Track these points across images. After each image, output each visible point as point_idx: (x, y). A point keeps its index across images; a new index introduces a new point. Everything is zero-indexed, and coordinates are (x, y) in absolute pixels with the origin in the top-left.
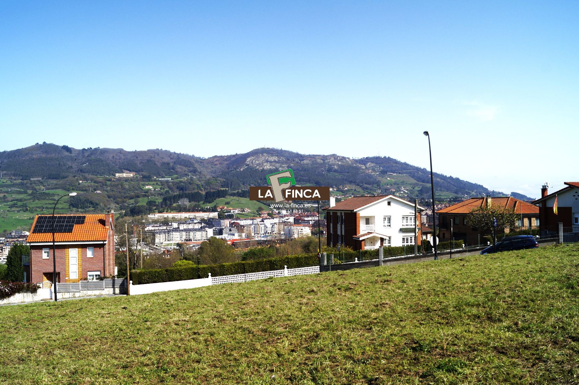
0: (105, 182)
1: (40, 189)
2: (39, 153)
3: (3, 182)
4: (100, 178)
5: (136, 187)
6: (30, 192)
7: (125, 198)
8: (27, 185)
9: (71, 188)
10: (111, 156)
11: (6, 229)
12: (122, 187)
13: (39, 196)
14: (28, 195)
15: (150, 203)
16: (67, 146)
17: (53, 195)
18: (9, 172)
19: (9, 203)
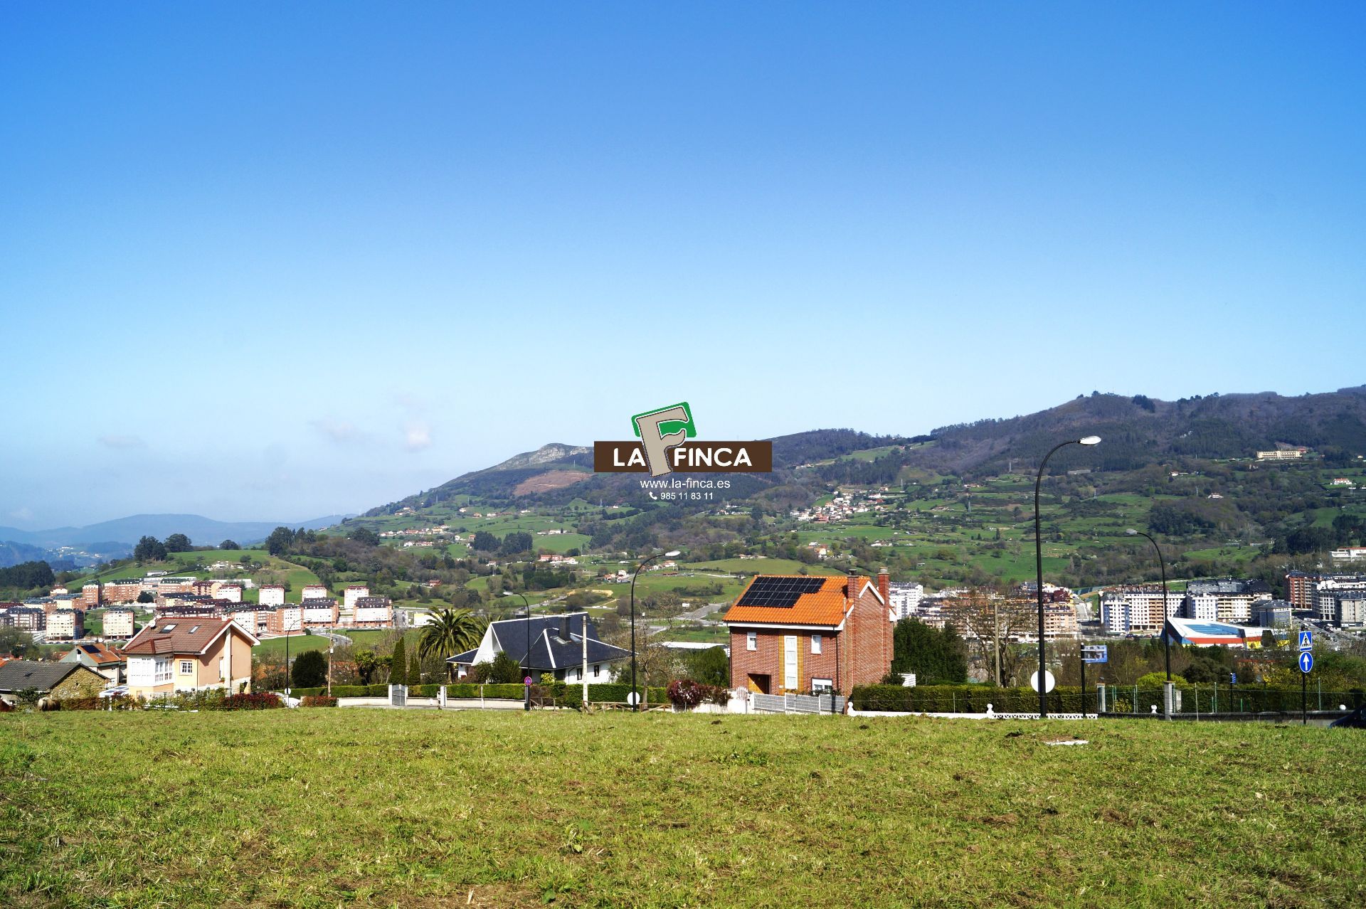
0: (1232, 474)
1: (1087, 493)
2: (1085, 417)
3: (1014, 481)
4: (1220, 465)
5: (1308, 482)
6: (1066, 499)
7: (1280, 510)
8: (1060, 485)
9: (1153, 489)
10: (1245, 412)
11: (1016, 577)
12: (1272, 485)
13: (1085, 507)
14: (1062, 507)
15: (1341, 522)
16: (1144, 397)
17: (1114, 505)
18: (1026, 460)
19: (1024, 524)
